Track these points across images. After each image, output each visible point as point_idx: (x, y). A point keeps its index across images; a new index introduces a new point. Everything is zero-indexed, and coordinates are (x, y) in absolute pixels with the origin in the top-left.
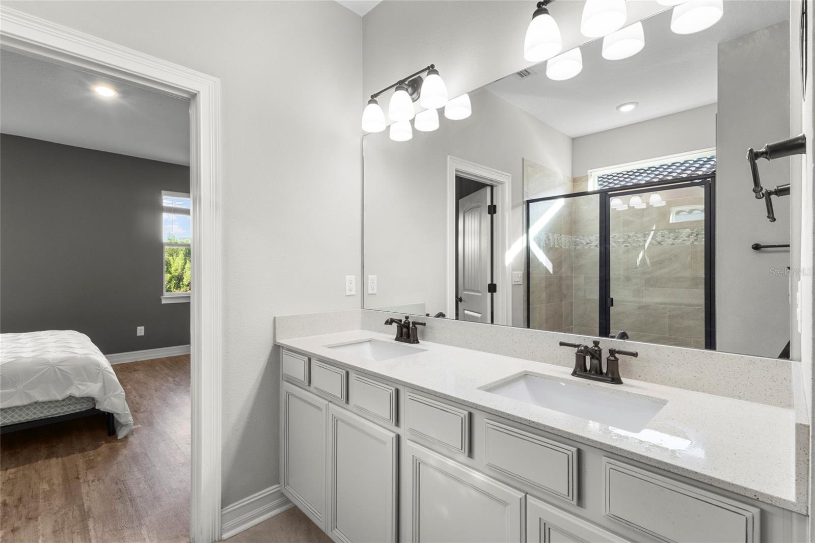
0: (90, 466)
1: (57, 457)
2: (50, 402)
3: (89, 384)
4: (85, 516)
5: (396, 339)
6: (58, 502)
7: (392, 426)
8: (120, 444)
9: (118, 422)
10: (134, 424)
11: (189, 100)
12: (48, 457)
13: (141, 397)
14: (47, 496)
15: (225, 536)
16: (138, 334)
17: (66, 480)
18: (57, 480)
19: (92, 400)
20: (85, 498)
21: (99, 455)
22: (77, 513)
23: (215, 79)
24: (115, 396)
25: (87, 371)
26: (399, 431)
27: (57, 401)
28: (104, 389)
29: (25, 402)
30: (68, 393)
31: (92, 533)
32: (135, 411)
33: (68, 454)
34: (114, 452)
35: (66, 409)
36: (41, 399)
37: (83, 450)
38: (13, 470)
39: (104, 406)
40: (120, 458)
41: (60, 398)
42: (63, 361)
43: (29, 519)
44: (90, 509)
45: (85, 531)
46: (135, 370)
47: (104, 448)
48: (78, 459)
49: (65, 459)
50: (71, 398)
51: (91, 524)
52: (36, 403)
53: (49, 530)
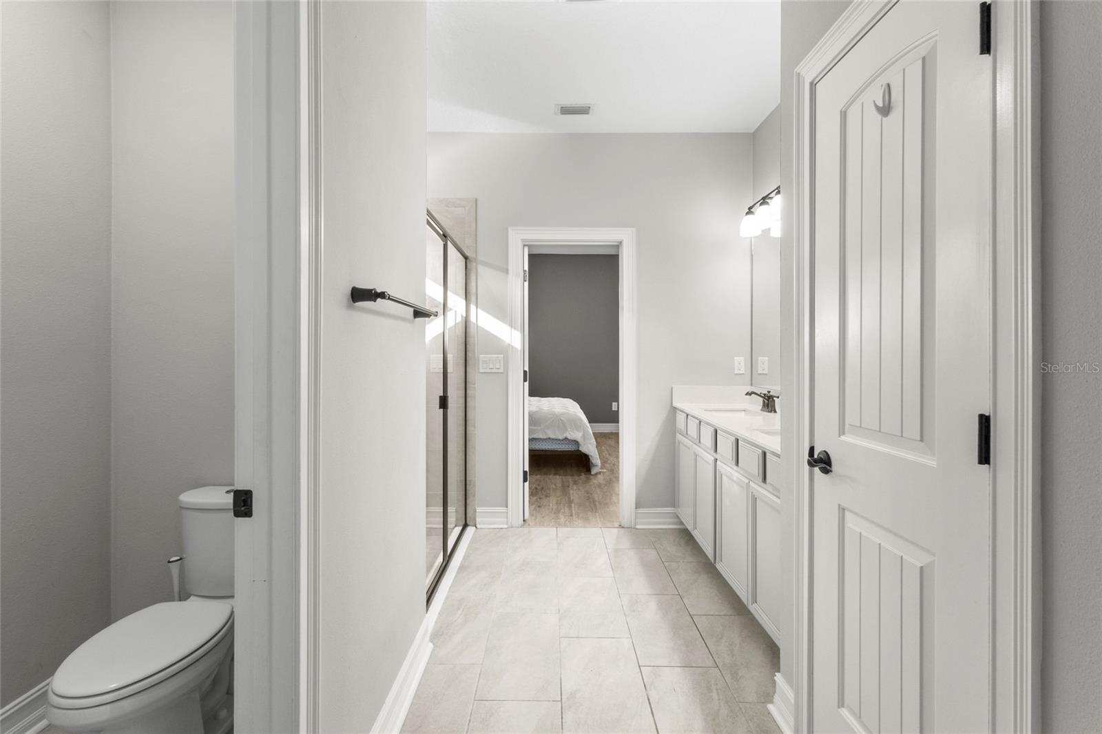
0: (575, 483)
1: (559, 475)
2: (556, 440)
3: (575, 431)
4: (570, 502)
5: (761, 410)
6: (559, 493)
7: (712, 452)
8: (592, 477)
9: (592, 463)
10: (601, 468)
11: (618, 246)
12: (555, 474)
13: (610, 455)
14: (555, 490)
15: (638, 527)
16: (613, 409)
17: (563, 486)
18: (559, 485)
19: (576, 443)
20: (571, 495)
21: (580, 479)
22: (567, 500)
23: (632, 229)
24: (590, 443)
25: (575, 423)
26: (718, 456)
27: (559, 440)
28: (584, 436)
29: (545, 437)
30: (565, 435)
31: (573, 509)
32: (604, 461)
33: (565, 475)
34: (588, 479)
35: (564, 446)
36: (553, 436)
37: (572, 475)
38: (539, 476)
39: (584, 449)
40: (591, 483)
41: (561, 438)
42: (563, 414)
43: (546, 496)
44: (573, 500)
45: (570, 507)
46: (609, 438)
47: (583, 476)
48: (570, 479)
49: (564, 477)
50: (566, 439)
51: (573, 505)
52: (549, 438)
53: (555, 502)
